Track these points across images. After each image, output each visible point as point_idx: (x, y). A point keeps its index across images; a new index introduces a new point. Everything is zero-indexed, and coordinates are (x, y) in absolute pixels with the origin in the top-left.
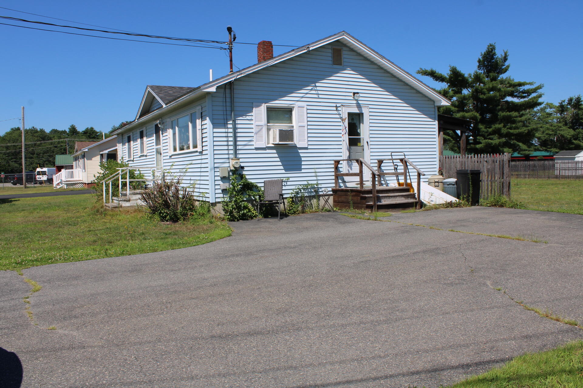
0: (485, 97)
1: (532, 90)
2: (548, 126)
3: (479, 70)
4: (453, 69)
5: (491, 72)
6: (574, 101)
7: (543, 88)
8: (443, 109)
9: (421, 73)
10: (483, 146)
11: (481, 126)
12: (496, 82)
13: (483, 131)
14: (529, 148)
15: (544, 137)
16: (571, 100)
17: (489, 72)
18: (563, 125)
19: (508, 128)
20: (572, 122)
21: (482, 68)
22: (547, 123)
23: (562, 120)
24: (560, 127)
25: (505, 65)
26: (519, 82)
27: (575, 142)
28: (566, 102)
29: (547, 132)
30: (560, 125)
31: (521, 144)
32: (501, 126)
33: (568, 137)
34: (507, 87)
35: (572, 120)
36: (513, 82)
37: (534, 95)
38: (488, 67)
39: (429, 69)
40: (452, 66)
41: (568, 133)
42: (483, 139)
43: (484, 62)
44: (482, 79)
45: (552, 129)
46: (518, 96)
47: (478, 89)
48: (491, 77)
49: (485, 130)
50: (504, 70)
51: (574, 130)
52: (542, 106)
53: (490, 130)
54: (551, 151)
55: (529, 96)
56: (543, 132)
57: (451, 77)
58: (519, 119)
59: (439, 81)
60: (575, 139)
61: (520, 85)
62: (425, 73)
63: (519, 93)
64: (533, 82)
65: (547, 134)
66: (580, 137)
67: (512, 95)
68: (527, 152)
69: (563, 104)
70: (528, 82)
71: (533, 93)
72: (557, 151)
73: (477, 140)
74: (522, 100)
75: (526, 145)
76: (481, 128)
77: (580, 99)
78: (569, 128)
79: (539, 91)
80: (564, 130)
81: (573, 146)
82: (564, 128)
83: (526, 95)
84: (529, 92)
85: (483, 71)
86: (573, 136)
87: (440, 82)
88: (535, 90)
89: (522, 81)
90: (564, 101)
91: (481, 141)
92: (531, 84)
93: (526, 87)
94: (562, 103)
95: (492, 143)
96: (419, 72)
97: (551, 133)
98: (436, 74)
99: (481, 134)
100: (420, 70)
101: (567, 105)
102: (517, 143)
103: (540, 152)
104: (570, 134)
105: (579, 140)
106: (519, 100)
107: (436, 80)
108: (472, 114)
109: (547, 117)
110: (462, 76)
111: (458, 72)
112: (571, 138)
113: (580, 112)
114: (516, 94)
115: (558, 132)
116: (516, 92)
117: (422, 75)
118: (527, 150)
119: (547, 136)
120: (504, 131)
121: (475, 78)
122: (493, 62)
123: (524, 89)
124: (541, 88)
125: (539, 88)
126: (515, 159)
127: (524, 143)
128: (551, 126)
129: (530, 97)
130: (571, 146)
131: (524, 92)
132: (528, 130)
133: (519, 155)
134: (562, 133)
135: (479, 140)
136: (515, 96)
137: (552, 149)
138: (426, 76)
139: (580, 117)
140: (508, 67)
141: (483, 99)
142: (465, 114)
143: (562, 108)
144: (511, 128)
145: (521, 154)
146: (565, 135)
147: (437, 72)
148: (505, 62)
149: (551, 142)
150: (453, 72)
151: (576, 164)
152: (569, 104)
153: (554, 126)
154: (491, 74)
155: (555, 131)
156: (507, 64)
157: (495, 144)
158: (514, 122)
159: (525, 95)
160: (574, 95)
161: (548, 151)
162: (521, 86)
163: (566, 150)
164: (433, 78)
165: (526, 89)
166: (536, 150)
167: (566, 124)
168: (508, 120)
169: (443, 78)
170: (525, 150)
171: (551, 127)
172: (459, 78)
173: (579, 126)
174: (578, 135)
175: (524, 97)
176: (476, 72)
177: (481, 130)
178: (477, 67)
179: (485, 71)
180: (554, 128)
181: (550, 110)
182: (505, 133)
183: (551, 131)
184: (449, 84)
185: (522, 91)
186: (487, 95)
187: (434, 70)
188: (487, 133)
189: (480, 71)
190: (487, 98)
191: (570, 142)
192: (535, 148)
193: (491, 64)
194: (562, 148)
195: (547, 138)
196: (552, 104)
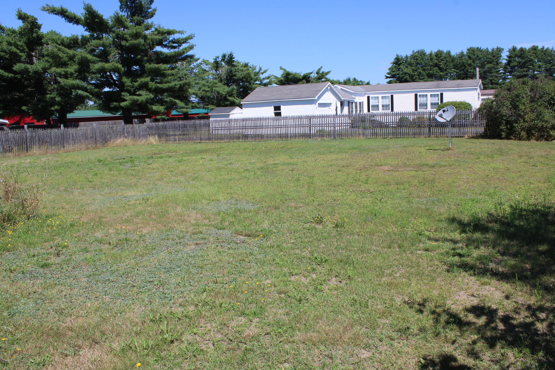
0: (127, 44)
1: (182, 39)
2: (204, 82)
3: (122, 11)
4: (88, 7)
5: (135, 15)
6: (227, 57)
7: (194, 38)
8: (78, 58)
9: (48, 10)
10: (128, 104)
11: (125, 79)
12: (140, 27)
13: (129, 86)
14: (187, 105)
15: (201, 93)
16: (224, 56)
17: (133, 15)
18: (219, 82)
19: (156, 82)
20: (227, 79)
21: (125, 9)
22: (203, 79)
23: (217, 77)
24: (216, 84)
25: (151, 8)
26: (168, 29)
27: (230, 98)
28: (220, 58)
29: (203, 89)
30: (215, 81)
31: (177, 101)
32: (148, 79)
33: (224, 93)
34: (156, 35)
35: (227, 77)
36: (161, 30)
37: (184, 46)
38: (132, 10)
39: (57, 6)
40: (86, 3)
41: (223, 89)
42: (128, 95)
43: (127, 2)
44: (124, 23)
45: (208, 86)
46: (168, 46)
47: (119, 34)
48: (136, 22)
49: (130, 84)
50: (150, 14)
51: (229, 86)
52: (199, 62)
53: (136, 84)
54: (208, 108)
55: (180, 46)
56: (200, 89)
57: (86, 19)
58: (169, 72)
59: (73, 24)
60: (230, 96)
61: (169, 33)
62: (53, 11)
63: (169, 43)
64: (183, 31)
65: (204, 91)
66: (234, 94)
67: (160, 43)
68: (185, 110)
69: (218, 60)
70: (178, 30)
71: (184, 43)
72: (213, 108)
73: (122, 97)
74: (172, 50)
75: (183, 102)
76: (126, 82)
77: (233, 56)
78: (224, 84)
79: (190, 41)
80: (219, 87)
81: (229, 103)
82: (220, 84)
83: (177, 45)
84: (179, 42)
85: (126, 14)
86: (228, 93)
87: (75, 25)
88: (185, 41)
89: (171, 28)
90: (218, 57)
91: (125, 98)
92: (180, 32)
93: (176, 36)
94: (216, 59)
95: (138, 100)
96: (44, 9)
97: (207, 89)
98: (67, 13)
99: (125, 88)
100: (46, 6)
101: (221, 61)
102: (174, 100)
103: (198, 109)
104: (225, 91)
105: (234, 97)
106: (170, 50)
107: (70, 21)
108: (113, 65)
109: (203, 73)
110: (100, 18)
111: (94, 12)
112: (226, 95)
113: (233, 69)
114: (166, 43)
115: (214, 88)
116: (165, 41)
117: (49, 13)
118: (184, 108)
119: (203, 93)
120: (152, 85)
121: (115, 20)
122: (137, 3)
123: (174, 38)
124: (192, 38)
125: (190, 37)
126: (174, 118)
127: (181, 100)
128: (207, 82)
129: (181, 48)
130: (227, 103)
131: (173, 42)
132: (180, 84)
133: (177, 113)
134: (217, 89)
135: (124, 96)
136: (165, 46)
137: (209, 106)
138: (55, 15)
139: (234, 74)
140: (155, 10)
141: (125, 46)
142: (104, 65)
143: (217, 65)
144: (161, 83)
145: (179, 112)
146: (221, 92)
147: (69, 11)
148: (151, 4)
149: (208, 99)
150: (87, 11)
151: (229, 123)
152: (223, 60)
153: (210, 83)
154: (135, 18)
155: (211, 87)
156: (153, 6)
157: (142, 100)
158: (164, 75)
159: (175, 45)
160: (227, 52)
161: (205, 108)
162: (171, 34)
163: (223, 106)
164: (65, 19)
165: (176, 38)
166: (193, 107)
167: (221, 81)
168: (157, 74)
169: (78, 19)
170: (182, 108)
171: (207, 84)
172: (96, 20)
173: (233, 83)
174: (232, 92)
175: (174, 47)
176: (118, 14)
177: (126, 84)
178: (119, 8)
179: (129, 13)
180: (210, 85)
181: (205, 66)
182: (154, 88)
183: (207, 87)
184: (86, 28)
185: (172, 40)
186: (130, 42)
187: (65, 8)
188: (133, 87)
189: (123, 14)
190: (130, 45)
191: (226, 99)
192: (192, 105)
193: (135, 5)
194: (218, 105)
195: (204, 94)
196: (208, 61)
